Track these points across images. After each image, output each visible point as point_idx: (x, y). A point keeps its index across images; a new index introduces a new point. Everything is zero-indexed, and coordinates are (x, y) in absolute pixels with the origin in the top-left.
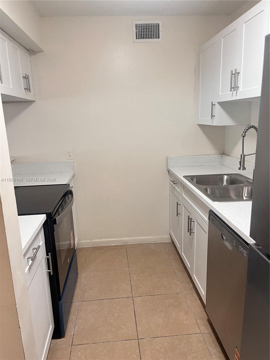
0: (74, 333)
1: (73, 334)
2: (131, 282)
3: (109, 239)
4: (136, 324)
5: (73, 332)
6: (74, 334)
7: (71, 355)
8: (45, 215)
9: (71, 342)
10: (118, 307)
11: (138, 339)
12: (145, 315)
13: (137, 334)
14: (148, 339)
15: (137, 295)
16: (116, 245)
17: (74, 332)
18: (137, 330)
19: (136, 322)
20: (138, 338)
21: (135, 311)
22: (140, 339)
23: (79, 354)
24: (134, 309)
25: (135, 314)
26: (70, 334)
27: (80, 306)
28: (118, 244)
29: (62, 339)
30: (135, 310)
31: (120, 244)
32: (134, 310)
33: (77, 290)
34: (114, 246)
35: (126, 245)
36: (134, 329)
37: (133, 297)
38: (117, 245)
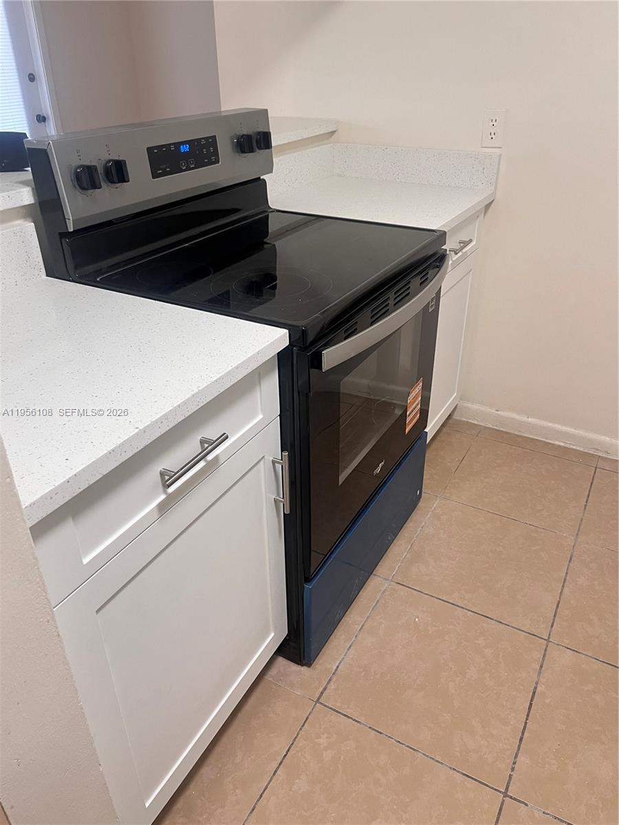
0: (338, 667)
1: (335, 668)
2: (566, 589)
3: (550, 424)
4: (521, 740)
5: (337, 664)
6: (336, 670)
7: (302, 733)
8: (285, 332)
9: (321, 689)
10: (488, 652)
11: (505, 795)
12: (564, 727)
13: (510, 776)
14: (537, 814)
15: (566, 642)
16: (566, 445)
17: (340, 664)
18: (514, 763)
19: (523, 733)
20: (507, 789)
21: (534, 693)
22: (511, 797)
23: (323, 741)
24: (537, 683)
25: (531, 704)
26: (329, 667)
27: (387, 593)
28: (574, 447)
29: (304, 669)
30: (539, 689)
31: (581, 449)
32: (536, 688)
33: (399, 542)
34: (560, 446)
35: (600, 456)
36: (509, 752)
37: (548, 640)
38: (572, 447)
